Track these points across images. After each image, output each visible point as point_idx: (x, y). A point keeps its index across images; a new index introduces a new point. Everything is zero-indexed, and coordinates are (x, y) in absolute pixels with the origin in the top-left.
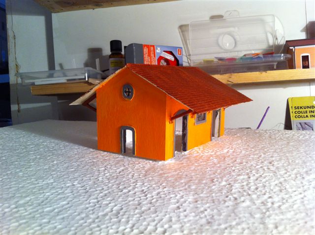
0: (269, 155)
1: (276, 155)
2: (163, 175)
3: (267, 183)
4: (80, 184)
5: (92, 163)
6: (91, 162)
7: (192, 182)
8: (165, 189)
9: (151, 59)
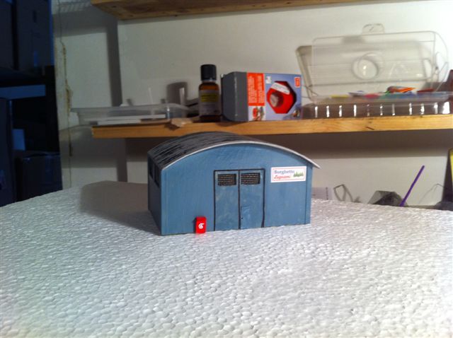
0: (429, 262)
1: (439, 264)
2: (278, 298)
3: (429, 318)
4: (162, 310)
5: (175, 271)
6: (173, 268)
7: (320, 312)
8: (284, 326)
9: (258, 93)
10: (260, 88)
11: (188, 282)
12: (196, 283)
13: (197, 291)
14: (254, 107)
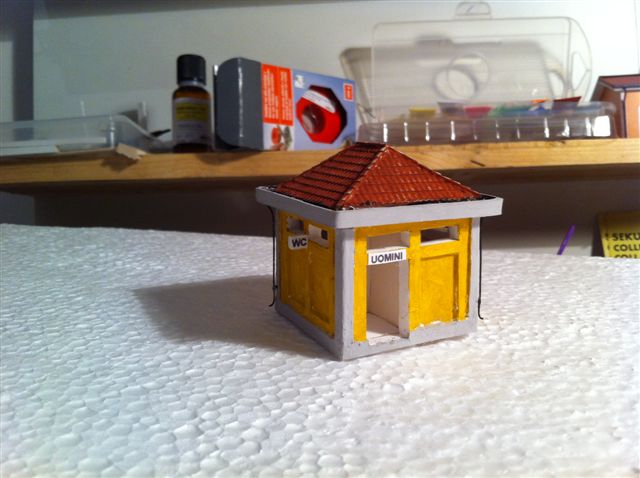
9: (280, 102)
10: (284, 93)
11: (177, 431)
12: (201, 432)
13: (207, 454)
14: (274, 126)
